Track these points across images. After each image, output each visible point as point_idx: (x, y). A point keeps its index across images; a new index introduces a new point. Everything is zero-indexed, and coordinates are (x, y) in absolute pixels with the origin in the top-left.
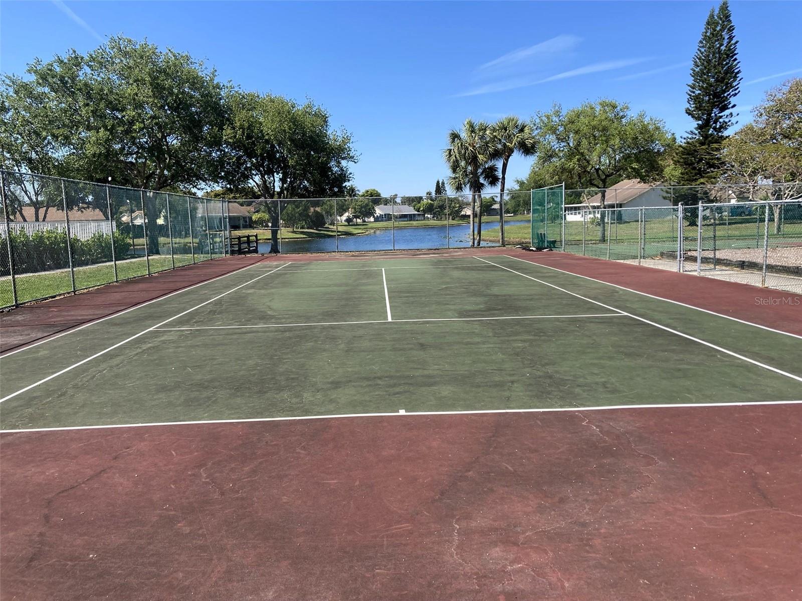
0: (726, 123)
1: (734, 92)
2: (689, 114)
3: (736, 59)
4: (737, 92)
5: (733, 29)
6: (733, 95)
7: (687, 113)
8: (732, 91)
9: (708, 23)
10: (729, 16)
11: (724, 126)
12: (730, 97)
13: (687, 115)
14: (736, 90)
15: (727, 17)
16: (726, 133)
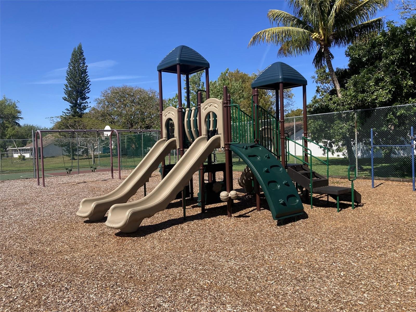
0: (86, 106)
1: (87, 91)
2: (65, 100)
3: (87, 75)
4: (89, 91)
5: (85, 60)
6: (87, 92)
7: (64, 99)
8: (87, 90)
9: (73, 55)
10: (83, 53)
11: (85, 108)
12: (86, 93)
13: (64, 100)
14: (88, 90)
15: (82, 53)
16: (85, 111)
